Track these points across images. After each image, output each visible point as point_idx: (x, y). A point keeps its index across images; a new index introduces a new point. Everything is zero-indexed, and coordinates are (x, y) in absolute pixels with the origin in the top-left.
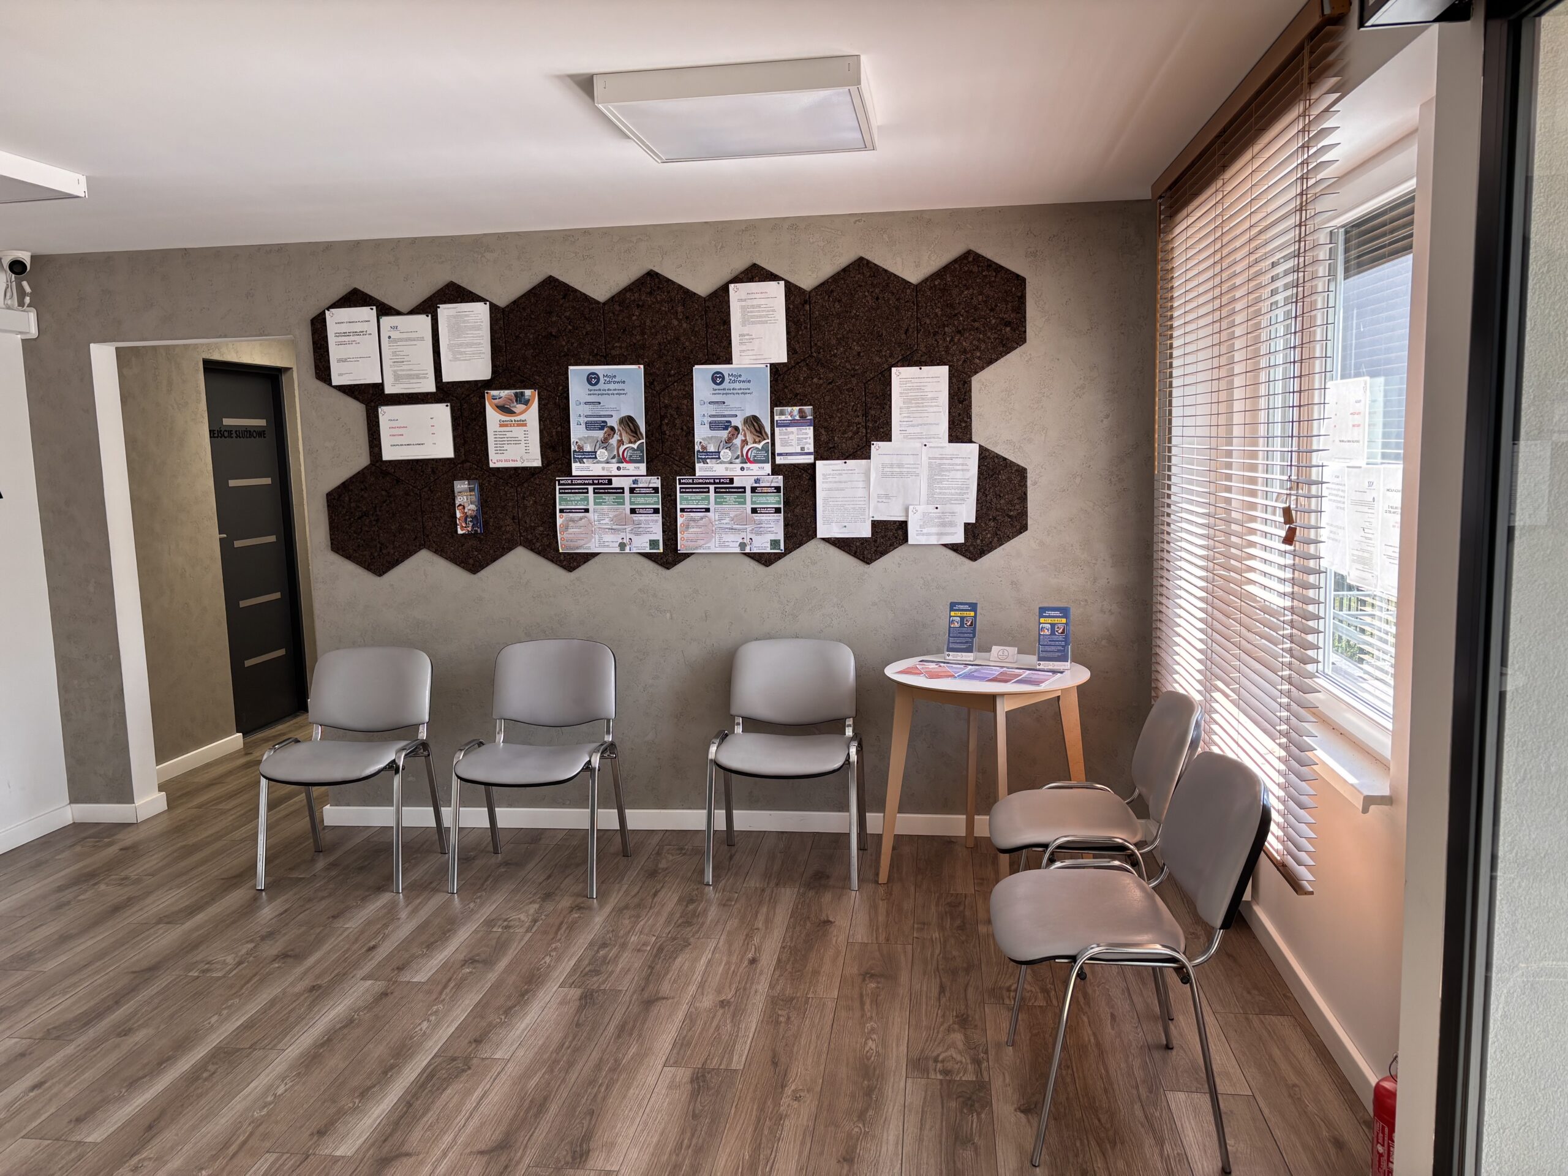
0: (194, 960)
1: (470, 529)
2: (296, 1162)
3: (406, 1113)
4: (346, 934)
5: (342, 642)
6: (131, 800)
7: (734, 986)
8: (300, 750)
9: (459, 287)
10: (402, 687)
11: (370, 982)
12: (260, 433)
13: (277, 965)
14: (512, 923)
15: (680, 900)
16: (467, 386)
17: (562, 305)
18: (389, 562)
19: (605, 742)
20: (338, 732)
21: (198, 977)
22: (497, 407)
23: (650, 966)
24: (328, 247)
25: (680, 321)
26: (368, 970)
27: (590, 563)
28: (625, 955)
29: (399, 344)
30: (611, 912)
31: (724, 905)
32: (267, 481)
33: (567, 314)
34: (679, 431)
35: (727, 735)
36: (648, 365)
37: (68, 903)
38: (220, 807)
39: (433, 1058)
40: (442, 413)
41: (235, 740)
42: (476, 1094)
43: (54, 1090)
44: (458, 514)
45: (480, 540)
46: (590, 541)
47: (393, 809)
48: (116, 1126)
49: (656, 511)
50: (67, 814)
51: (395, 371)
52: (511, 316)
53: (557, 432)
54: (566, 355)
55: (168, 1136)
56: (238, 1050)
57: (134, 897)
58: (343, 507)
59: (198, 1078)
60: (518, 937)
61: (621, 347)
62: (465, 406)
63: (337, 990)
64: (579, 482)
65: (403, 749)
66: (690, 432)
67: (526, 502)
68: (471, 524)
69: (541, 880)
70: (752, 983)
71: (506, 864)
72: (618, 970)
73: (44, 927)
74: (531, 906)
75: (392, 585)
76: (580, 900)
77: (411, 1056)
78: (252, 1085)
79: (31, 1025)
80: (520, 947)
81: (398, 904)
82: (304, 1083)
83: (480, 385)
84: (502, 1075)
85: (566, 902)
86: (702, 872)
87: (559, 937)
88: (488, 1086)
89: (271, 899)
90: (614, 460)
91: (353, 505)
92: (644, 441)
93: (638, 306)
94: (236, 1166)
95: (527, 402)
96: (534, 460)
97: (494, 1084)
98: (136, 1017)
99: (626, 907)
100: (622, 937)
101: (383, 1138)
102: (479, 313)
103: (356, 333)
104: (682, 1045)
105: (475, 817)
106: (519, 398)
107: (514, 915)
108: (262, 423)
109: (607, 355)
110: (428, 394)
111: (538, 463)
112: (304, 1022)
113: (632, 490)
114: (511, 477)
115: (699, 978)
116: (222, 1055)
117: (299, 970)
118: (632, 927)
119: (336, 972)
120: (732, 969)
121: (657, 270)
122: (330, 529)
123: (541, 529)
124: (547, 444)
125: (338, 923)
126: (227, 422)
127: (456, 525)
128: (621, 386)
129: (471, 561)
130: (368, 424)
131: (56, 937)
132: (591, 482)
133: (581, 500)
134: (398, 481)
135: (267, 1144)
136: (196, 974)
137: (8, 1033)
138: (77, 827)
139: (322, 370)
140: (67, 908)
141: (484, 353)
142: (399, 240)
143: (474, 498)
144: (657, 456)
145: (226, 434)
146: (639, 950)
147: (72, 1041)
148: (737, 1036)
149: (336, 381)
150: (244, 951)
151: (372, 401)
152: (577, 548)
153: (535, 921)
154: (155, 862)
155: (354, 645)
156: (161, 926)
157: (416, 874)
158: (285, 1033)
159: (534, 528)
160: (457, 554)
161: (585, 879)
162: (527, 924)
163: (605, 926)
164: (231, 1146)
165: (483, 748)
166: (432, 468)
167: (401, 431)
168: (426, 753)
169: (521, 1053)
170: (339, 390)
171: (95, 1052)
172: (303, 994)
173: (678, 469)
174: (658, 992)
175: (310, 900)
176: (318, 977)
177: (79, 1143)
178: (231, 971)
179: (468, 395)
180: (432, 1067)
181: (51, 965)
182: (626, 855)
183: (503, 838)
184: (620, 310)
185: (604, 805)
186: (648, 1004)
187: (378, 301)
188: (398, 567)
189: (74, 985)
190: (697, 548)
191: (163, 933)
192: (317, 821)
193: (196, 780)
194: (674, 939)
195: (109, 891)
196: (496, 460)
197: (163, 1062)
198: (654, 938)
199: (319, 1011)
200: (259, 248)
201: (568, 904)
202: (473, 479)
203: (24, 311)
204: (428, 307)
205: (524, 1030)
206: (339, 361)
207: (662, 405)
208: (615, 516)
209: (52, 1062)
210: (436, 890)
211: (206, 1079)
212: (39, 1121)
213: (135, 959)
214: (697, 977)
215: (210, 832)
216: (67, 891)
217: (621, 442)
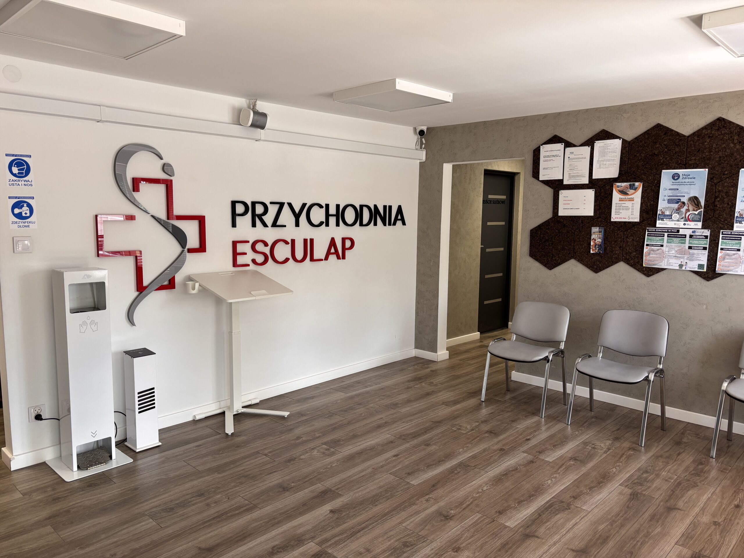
0: (455, 423)
1: (597, 251)
2: (489, 521)
3: (538, 518)
4: (517, 430)
5: (530, 298)
6: (436, 352)
7: (723, 516)
8: (505, 344)
9: (607, 132)
10: (555, 323)
11: (526, 454)
12: (503, 202)
13: (487, 435)
14: (596, 447)
15: (694, 461)
16: (605, 181)
17: (663, 138)
18: (555, 264)
19: (658, 368)
20: (523, 339)
21: (456, 431)
22: (619, 191)
23: (672, 490)
24: (545, 116)
25: (735, 144)
26: (526, 449)
27: (660, 273)
28: (658, 480)
29: (573, 160)
30: (652, 456)
31: (722, 471)
32: (503, 223)
33: (665, 143)
34: (726, 205)
35: (735, 379)
36: (711, 169)
37: (411, 387)
38: (469, 362)
39: (552, 498)
40: (590, 194)
41: (476, 335)
42: (572, 522)
43: (401, 459)
44: (592, 243)
45: (601, 257)
46: (662, 262)
47: (544, 379)
48: (421, 481)
49: (705, 248)
50: (413, 352)
51: (570, 174)
52: (633, 145)
53: (650, 204)
54: (662, 164)
55: (440, 492)
56: (469, 466)
57: (435, 391)
58: (537, 237)
59: (453, 472)
60: (599, 455)
61: (695, 160)
62: (602, 190)
63: (511, 454)
64: (660, 230)
65: (552, 352)
66: (733, 206)
67: (628, 240)
68: (598, 249)
69: (613, 430)
70: (735, 519)
71: (596, 417)
72: (653, 486)
73: (402, 395)
74: (607, 441)
75: (555, 275)
76: (634, 445)
77: (542, 494)
78: (474, 482)
79: (395, 431)
80: (600, 460)
81: (541, 423)
82: (494, 489)
83: (611, 180)
84: (586, 518)
85: (626, 445)
86: (709, 450)
87: (621, 460)
88: (578, 520)
89: (486, 406)
90: (682, 220)
91: (542, 236)
92: (702, 210)
93: (709, 137)
94: (465, 514)
95: (636, 189)
96: (636, 218)
97: (581, 521)
98: (432, 440)
99: (661, 456)
100: (657, 471)
101: (527, 526)
102: (616, 145)
103: (553, 156)
104: (687, 537)
105: (583, 392)
106: (632, 187)
107: (598, 443)
108: (504, 197)
109: (686, 164)
110: (584, 184)
111: (637, 220)
112: (496, 463)
113: (691, 236)
114: (621, 226)
115: (702, 505)
116: (463, 466)
117: (496, 440)
118: (663, 468)
119: (512, 445)
120: (723, 506)
121: (724, 117)
122: (530, 246)
123: (635, 253)
124: (644, 210)
125: (514, 424)
126: (490, 197)
127: (590, 248)
128: (693, 180)
129: (595, 267)
130: (554, 198)
131: (406, 400)
132: (667, 231)
133: (660, 240)
134: (564, 226)
135: (478, 509)
136: (455, 429)
137: (388, 432)
138: (416, 358)
139: (536, 173)
140: (410, 389)
141: (616, 164)
142: (579, 111)
143: (601, 236)
144: (710, 219)
145: (489, 202)
146: (666, 480)
147: (409, 442)
148: (723, 543)
149: (541, 178)
150: (474, 425)
151: (557, 188)
152: (654, 265)
153: (609, 449)
154: (443, 379)
155: (534, 300)
156: (444, 406)
157: (551, 411)
158: (488, 465)
159: (631, 253)
160: (589, 263)
161: (639, 435)
162: (604, 450)
163: (647, 463)
164: (464, 504)
165: (590, 358)
166: (582, 220)
167: (568, 202)
168: (563, 356)
169: (596, 511)
170: (542, 182)
171: (416, 449)
172: (496, 451)
173: (722, 226)
174: (675, 505)
175: (503, 411)
176: (504, 445)
177: (408, 483)
178: (469, 432)
179: (605, 185)
180: (552, 502)
181: (404, 410)
182: (663, 429)
183: (595, 405)
184: (698, 140)
185: (653, 401)
186: (670, 509)
187: (565, 140)
188: (559, 266)
189: (411, 420)
190: (728, 271)
191: (444, 409)
192: (509, 377)
193: (460, 349)
194: (689, 480)
195: (425, 387)
196: (615, 217)
197: (440, 462)
198: (676, 477)
199: (503, 460)
200: (515, 119)
201: (628, 446)
202: (602, 227)
203: (422, 151)
204: (590, 143)
205: (598, 500)
206: (544, 169)
207: (717, 190)
208: (679, 250)
209: (402, 448)
210: (559, 421)
211: (456, 474)
212: (395, 469)
213: (433, 416)
214: (701, 504)
215: (464, 371)
216: (411, 383)
217: (688, 210)
